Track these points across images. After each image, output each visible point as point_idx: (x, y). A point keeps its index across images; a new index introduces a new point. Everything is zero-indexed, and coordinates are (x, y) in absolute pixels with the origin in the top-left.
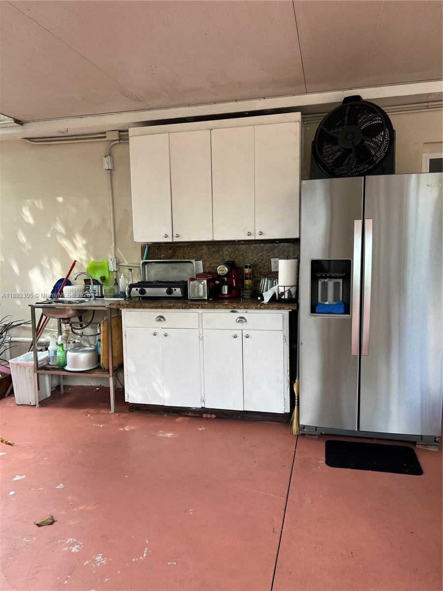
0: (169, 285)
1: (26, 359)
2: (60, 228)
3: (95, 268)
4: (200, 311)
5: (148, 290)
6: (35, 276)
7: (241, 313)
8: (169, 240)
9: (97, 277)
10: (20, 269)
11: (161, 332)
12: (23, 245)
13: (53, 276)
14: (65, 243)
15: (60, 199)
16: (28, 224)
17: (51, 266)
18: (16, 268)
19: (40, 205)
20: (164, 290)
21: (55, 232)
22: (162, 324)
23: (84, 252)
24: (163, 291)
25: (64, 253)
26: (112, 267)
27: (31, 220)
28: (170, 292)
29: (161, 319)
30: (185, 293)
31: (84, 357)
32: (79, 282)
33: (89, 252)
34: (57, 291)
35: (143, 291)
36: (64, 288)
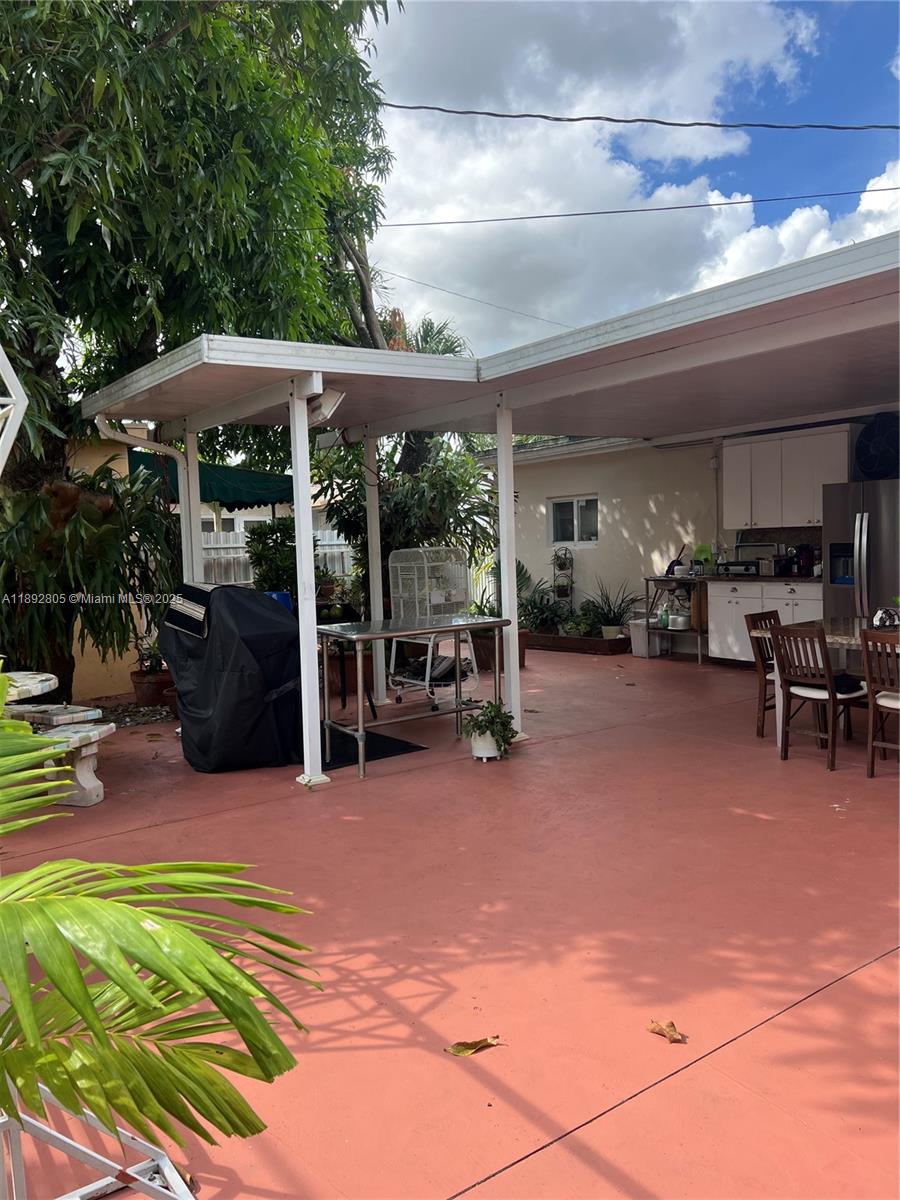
0: (747, 564)
1: (642, 622)
2: (676, 517)
3: (700, 551)
4: (764, 584)
5: (731, 568)
6: (656, 557)
7: (793, 586)
8: (748, 527)
9: (702, 558)
10: (644, 551)
11: (734, 601)
12: (648, 531)
13: (669, 557)
14: (680, 529)
15: (677, 493)
16: (652, 514)
17: (668, 548)
18: (641, 550)
19: (661, 497)
20: (743, 568)
21: (672, 519)
22: (734, 594)
23: (692, 536)
24: (741, 569)
25: (678, 539)
26: (714, 551)
27: (654, 510)
28: (747, 569)
29: (735, 590)
30: (758, 570)
31: (680, 619)
32: (687, 562)
33: (696, 537)
34: (670, 570)
35: (727, 569)
36: (676, 568)
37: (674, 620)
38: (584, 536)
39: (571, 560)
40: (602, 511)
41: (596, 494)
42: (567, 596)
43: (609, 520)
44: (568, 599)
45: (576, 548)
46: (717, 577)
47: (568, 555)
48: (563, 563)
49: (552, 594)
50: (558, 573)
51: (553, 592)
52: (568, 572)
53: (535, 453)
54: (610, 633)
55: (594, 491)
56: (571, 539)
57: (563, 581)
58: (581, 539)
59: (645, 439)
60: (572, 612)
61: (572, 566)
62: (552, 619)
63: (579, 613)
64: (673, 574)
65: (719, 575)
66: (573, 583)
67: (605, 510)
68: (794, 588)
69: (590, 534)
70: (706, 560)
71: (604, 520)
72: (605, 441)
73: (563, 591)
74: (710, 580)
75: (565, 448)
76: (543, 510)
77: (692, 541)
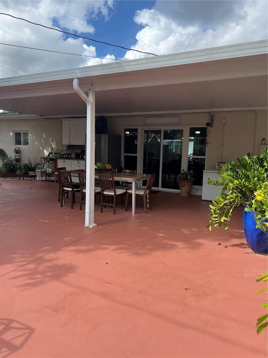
0: (68, 155)
1: (40, 170)
3: (57, 150)
4: (72, 160)
6: (45, 151)
8: (69, 144)
9: (57, 152)
10: (42, 149)
11: (64, 165)
12: (43, 143)
13: (49, 151)
14: (52, 143)
15: (51, 133)
17: (48, 149)
19: (46, 133)
20: (67, 155)
21: (50, 140)
25: (51, 146)
26: (61, 150)
27: (45, 137)
28: (68, 156)
29: (64, 162)
30: (71, 156)
31: (50, 170)
32: (53, 153)
33: (56, 146)
34: (49, 155)
35: (63, 156)
36: (50, 155)
37: (48, 170)
38: (25, 144)
39: (20, 151)
40: (30, 136)
41: (28, 131)
42: (19, 162)
43: (32, 139)
44: (19, 163)
45: (22, 147)
46: (61, 158)
47: (19, 149)
48: (17, 152)
49: (14, 161)
50: (16, 155)
51: (14, 160)
52: (19, 154)
53: (8, 116)
54: (31, 173)
55: (27, 130)
56: (21, 144)
57: (17, 157)
58: (24, 144)
59: (41, 116)
60: (20, 167)
61: (20, 152)
62: (13, 169)
63: (23, 167)
64: (49, 156)
65: (61, 157)
66: (21, 158)
67: (30, 135)
68: (79, 162)
69: (26, 143)
70: (59, 153)
71: (30, 138)
72: (29, 115)
73: (18, 160)
74: (59, 159)
75: (17, 116)
76: (12, 134)
77: (55, 147)
